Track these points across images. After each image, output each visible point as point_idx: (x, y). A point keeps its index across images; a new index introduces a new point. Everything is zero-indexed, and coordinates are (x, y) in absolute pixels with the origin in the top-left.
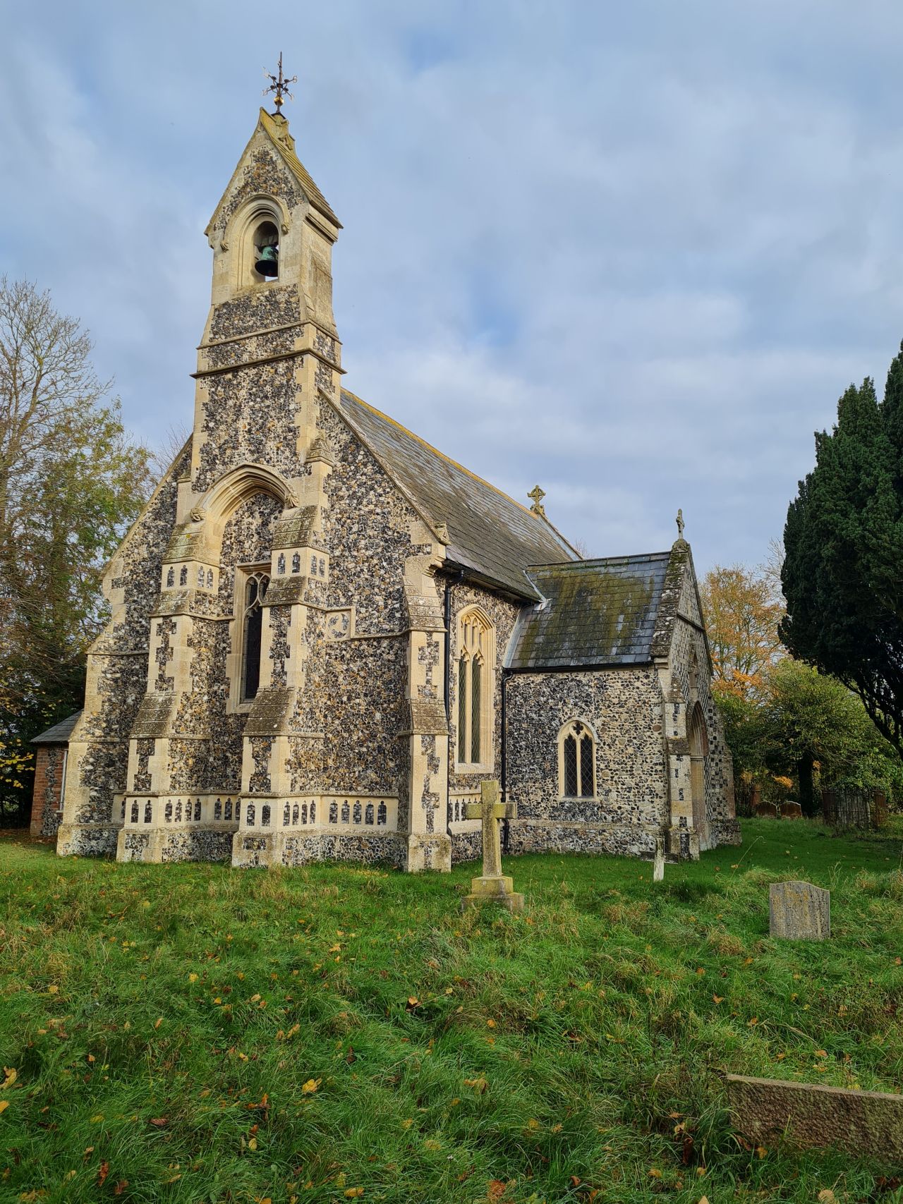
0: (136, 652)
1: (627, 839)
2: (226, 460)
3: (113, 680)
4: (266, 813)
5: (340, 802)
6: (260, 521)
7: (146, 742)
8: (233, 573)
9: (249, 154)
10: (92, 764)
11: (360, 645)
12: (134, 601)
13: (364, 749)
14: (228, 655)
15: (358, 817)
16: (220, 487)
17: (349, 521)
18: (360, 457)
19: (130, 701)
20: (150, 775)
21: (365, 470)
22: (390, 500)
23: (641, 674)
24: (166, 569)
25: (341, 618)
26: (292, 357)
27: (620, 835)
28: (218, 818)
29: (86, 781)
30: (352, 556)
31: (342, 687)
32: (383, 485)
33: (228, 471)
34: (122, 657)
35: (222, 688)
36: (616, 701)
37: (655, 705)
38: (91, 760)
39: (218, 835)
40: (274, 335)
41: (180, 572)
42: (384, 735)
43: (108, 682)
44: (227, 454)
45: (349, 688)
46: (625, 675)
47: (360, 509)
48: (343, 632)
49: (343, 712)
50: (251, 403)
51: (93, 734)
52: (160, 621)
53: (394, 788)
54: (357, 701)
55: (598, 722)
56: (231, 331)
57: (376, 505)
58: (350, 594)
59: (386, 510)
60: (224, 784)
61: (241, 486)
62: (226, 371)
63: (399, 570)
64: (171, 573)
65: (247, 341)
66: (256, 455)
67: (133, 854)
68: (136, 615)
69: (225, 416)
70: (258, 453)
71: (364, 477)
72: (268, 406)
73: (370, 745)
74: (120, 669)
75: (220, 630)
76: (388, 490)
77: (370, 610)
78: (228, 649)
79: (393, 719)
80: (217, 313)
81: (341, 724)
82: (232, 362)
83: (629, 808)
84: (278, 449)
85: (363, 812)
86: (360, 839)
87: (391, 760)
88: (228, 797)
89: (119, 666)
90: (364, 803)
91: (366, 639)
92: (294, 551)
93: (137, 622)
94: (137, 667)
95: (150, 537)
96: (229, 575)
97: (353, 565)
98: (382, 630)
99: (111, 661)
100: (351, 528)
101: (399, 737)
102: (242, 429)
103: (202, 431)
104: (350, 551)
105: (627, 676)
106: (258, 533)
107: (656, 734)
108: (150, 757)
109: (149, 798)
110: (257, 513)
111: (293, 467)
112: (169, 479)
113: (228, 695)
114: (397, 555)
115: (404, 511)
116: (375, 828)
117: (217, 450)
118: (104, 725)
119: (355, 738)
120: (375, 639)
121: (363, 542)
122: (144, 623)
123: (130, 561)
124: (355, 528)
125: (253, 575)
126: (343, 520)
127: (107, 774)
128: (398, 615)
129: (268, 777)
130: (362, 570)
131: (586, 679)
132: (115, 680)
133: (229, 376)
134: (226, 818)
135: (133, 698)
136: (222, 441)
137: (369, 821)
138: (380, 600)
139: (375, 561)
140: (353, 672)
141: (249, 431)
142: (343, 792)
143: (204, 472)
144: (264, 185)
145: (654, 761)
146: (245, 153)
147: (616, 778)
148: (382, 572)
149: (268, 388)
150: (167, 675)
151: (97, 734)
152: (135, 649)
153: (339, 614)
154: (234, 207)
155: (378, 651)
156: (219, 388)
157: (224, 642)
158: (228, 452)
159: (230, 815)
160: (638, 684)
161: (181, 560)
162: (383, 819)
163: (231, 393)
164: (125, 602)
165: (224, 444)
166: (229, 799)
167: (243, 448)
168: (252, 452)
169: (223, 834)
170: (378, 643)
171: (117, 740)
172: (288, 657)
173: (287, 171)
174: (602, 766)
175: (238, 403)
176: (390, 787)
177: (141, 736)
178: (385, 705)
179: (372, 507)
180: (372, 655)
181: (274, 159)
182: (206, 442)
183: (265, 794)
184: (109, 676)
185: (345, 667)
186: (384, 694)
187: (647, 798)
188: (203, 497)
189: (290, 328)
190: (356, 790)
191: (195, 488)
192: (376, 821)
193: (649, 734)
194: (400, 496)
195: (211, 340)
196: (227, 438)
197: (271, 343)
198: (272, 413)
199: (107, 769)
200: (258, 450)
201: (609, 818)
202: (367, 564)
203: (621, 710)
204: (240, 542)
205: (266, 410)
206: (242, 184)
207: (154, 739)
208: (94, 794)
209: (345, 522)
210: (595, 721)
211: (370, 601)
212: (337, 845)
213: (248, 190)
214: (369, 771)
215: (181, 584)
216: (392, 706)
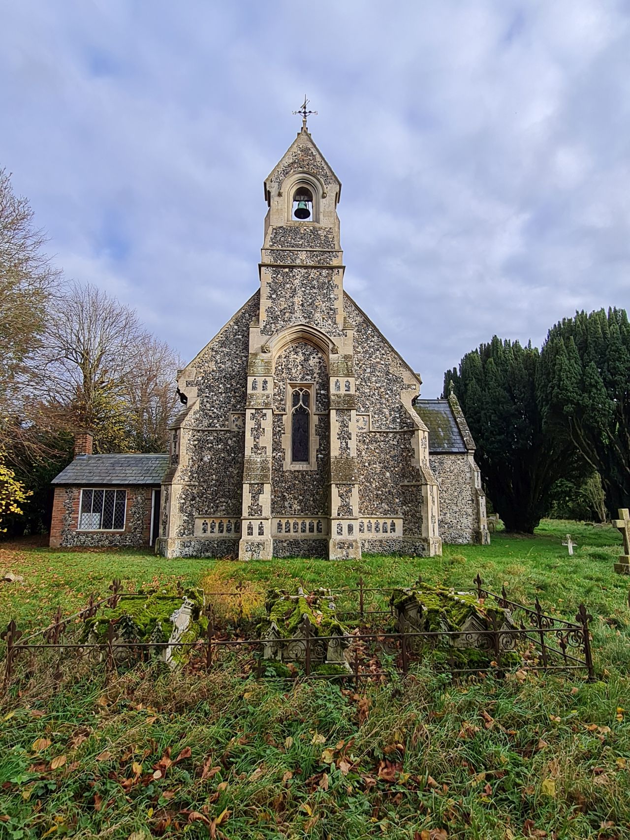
0: (210, 429)
1: (456, 536)
2: (286, 319)
3: (194, 445)
4: (350, 528)
5: (366, 521)
6: (303, 358)
7: (256, 486)
8: (284, 386)
9: (296, 145)
10: (184, 499)
11: (375, 435)
12: (206, 397)
13: (380, 492)
14: (283, 435)
15: (378, 529)
16: (281, 334)
17: (364, 366)
18: (369, 332)
19: (206, 459)
20: (261, 506)
21: (373, 339)
22: (389, 358)
23: (460, 457)
24: (250, 380)
25: (362, 419)
26: (332, 268)
27: (453, 534)
28: (280, 532)
29: (182, 510)
30: (367, 385)
31: (365, 458)
32: (385, 349)
33: (288, 326)
34: (198, 431)
35: (279, 454)
36: (448, 470)
37: (467, 472)
38: (184, 496)
39: (282, 542)
40: (317, 253)
41: (262, 382)
42: (392, 484)
43: (191, 447)
44: (287, 316)
45: (369, 458)
46: (453, 457)
47: (371, 360)
48: (364, 427)
49: (366, 471)
50: (303, 289)
51: (184, 479)
52: (253, 411)
53: (399, 513)
54: (375, 466)
55: (440, 480)
56: (286, 244)
57: (381, 359)
58: (367, 406)
59: (387, 363)
60: (283, 512)
61: (294, 336)
62: (285, 267)
63: (398, 397)
64: (255, 382)
65: (299, 252)
66: (308, 320)
67: (253, 555)
68: (208, 405)
69: (284, 293)
70: (309, 318)
71: (372, 343)
72: (316, 293)
73: (384, 490)
74: (197, 438)
75: (276, 420)
76: (388, 352)
77: (381, 416)
78: (282, 431)
79: (397, 476)
80: (275, 231)
81: (365, 478)
82: (289, 262)
83: (456, 521)
84: (323, 319)
85: (381, 526)
86: (381, 541)
87: (397, 498)
88: (287, 519)
89: (196, 437)
90: (381, 521)
91: (378, 432)
92: (346, 379)
93: (210, 410)
94: (212, 438)
95: (218, 357)
96: (281, 387)
97: (369, 390)
98: (389, 428)
99: (193, 433)
100: (366, 370)
101: (401, 486)
102: (297, 303)
103: (267, 299)
104: (366, 383)
105: (453, 458)
106: (302, 365)
107: (468, 486)
108: (260, 495)
109: (261, 521)
110: (300, 353)
111: (334, 330)
112: (232, 323)
113: (284, 459)
114: (395, 388)
115: (399, 365)
116: (389, 535)
117: (279, 312)
118: (190, 474)
119: (374, 486)
120: (384, 432)
121: (374, 379)
122: (215, 410)
123: (202, 371)
124: (368, 370)
125: (297, 389)
126: (360, 364)
127: (191, 505)
128: (398, 420)
129: (351, 508)
130: (374, 394)
131: (434, 458)
132: (195, 446)
133: (287, 270)
134: (286, 532)
135: (209, 457)
136: (282, 308)
137: (385, 531)
138: (386, 411)
139: (383, 390)
140: (371, 449)
141: (302, 305)
142: (368, 516)
143: (268, 323)
144: (307, 167)
145: (468, 499)
146: (294, 144)
147: (449, 507)
148: (387, 396)
149: (315, 282)
150: (261, 445)
151: (186, 480)
152: (209, 427)
153: (361, 417)
154: (286, 173)
155: (387, 439)
156: (279, 276)
157: (279, 427)
158: (287, 314)
159: (289, 530)
160: (459, 462)
161: (262, 375)
162: (393, 530)
163: (288, 280)
164: (198, 396)
165: (284, 309)
166: (288, 521)
167: (298, 314)
168: (305, 318)
169: (286, 541)
170: (387, 434)
171: (197, 484)
172: (350, 439)
173: (323, 163)
174: (442, 501)
175: (293, 287)
176: (397, 513)
177: (253, 482)
178: (392, 469)
179: (378, 360)
180: (383, 441)
181: (314, 154)
182: (270, 306)
183: (350, 517)
184: (192, 443)
185: (366, 447)
186: (392, 463)
187: (464, 516)
188: (270, 339)
189: (329, 252)
190: (376, 514)
191: (262, 332)
192: (389, 531)
193: (464, 486)
194: (396, 356)
195: (271, 246)
196: (286, 306)
197: (317, 257)
198: (319, 298)
199: (191, 502)
200: (309, 316)
201: (446, 526)
202: (377, 391)
203: (451, 474)
204: (288, 368)
205: (314, 295)
206: (291, 161)
207: (263, 484)
208: (186, 518)
209: (361, 366)
210: (438, 479)
211: (381, 412)
212: (366, 545)
213: (296, 166)
214: (383, 504)
215: (263, 390)
216: (396, 469)
